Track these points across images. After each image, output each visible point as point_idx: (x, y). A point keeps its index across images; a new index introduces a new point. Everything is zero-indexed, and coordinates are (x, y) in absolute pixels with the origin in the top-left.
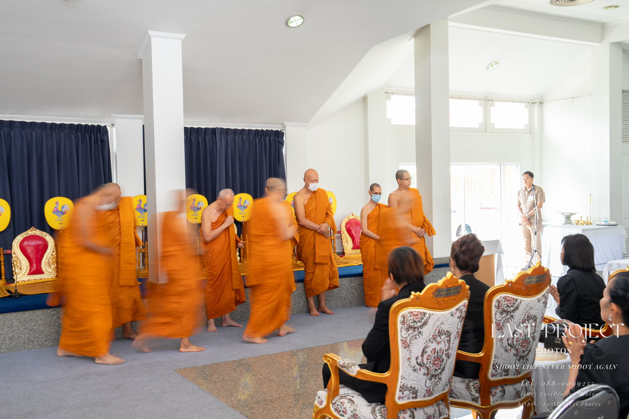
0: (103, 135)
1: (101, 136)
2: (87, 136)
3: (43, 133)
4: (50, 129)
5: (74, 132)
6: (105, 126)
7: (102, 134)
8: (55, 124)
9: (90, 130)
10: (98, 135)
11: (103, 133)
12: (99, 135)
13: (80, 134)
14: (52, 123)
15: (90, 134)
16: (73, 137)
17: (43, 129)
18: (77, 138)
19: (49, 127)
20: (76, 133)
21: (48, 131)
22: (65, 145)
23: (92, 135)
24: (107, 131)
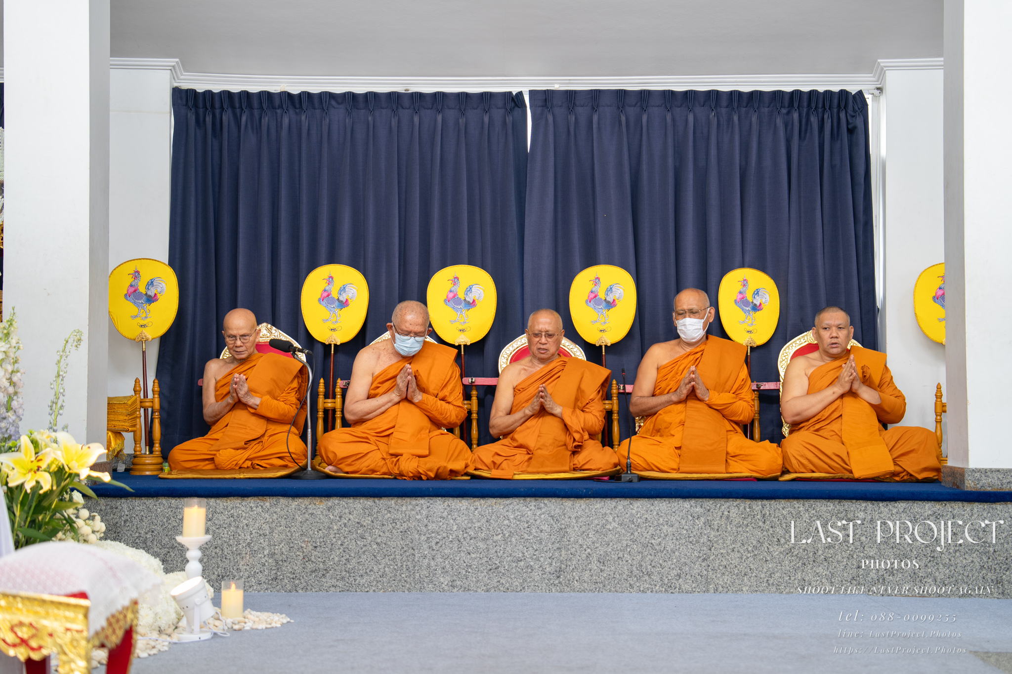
0: (853, 116)
1: (849, 117)
2: (814, 120)
3: (711, 116)
4: (727, 107)
5: (784, 111)
6: (860, 93)
7: (852, 114)
8: (740, 93)
9: (820, 105)
10: (841, 115)
11: (854, 111)
12: (843, 115)
13: (796, 116)
14: (731, 92)
15: (820, 115)
16: (779, 122)
17: (713, 107)
18: (789, 127)
19: (724, 103)
20: (788, 113)
21: (724, 111)
22: (760, 143)
23: (826, 116)
24: (865, 105)
